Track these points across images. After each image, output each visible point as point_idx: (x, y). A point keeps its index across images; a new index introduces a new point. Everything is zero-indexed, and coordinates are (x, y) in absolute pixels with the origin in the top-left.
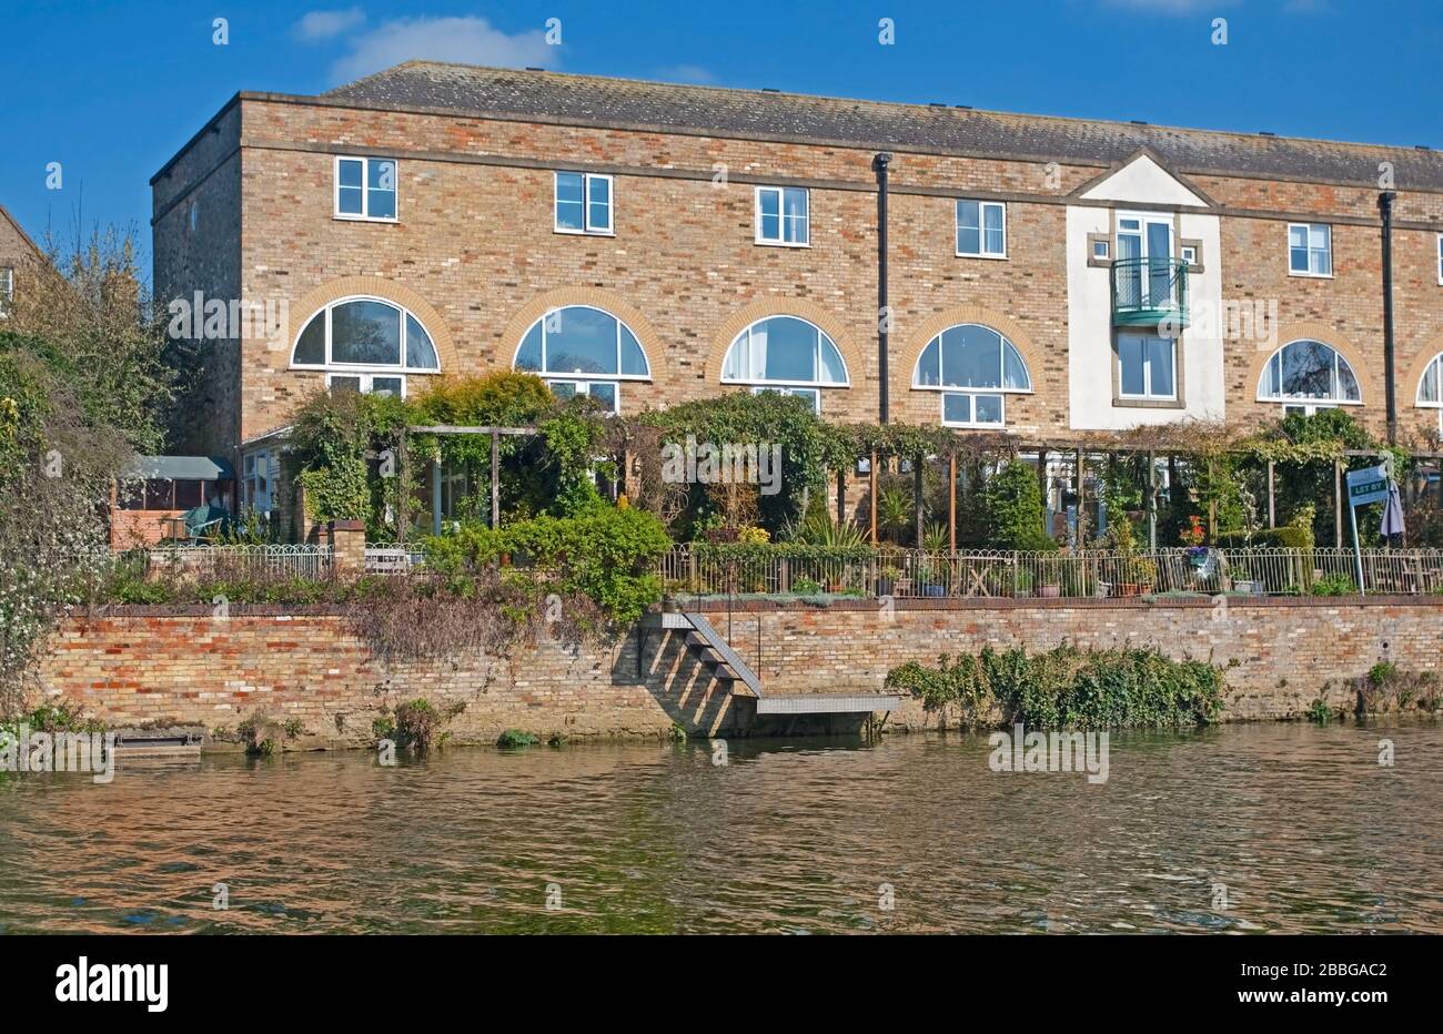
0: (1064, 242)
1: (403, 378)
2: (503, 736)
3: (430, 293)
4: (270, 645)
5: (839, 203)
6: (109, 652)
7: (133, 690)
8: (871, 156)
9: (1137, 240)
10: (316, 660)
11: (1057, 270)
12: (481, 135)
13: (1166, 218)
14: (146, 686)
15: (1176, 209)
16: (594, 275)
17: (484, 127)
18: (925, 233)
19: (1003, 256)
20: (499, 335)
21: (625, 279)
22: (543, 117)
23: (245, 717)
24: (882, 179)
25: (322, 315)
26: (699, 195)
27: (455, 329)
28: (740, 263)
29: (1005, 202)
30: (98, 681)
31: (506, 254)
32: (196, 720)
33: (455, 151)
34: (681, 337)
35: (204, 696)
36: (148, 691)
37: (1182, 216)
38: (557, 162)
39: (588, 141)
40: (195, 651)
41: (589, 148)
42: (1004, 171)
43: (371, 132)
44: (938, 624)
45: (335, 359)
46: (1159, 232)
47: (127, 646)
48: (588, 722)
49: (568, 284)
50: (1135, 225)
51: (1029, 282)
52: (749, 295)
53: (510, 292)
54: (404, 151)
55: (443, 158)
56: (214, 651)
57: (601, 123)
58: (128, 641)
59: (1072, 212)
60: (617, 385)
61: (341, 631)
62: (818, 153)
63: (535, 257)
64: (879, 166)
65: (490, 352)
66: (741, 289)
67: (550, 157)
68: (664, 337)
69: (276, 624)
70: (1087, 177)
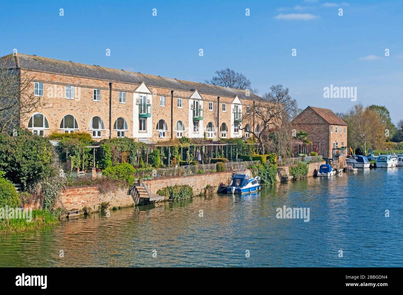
0: (133, 100)
1: (44, 130)
2: (114, 208)
3: (48, 112)
4: (87, 193)
5: (104, 92)
6: (67, 196)
7: (69, 203)
8: (108, 83)
9: (142, 99)
10: (92, 195)
11: (132, 106)
12: (55, 78)
13: (145, 95)
14: (71, 202)
15: (147, 93)
16: (72, 107)
17: (56, 76)
18: (115, 98)
19: (125, 103)
20: (58, 121)
21: (76, 108)
22: (65, 74)
23: (83, 207)
24: (111, 88)
25: (32, 117)
26: (86, 90)
27: (52, 120)
28: (91, 105)
29: (126, 92)
30: (65, 202)
31: (59, 103)
32: (77, 208)
33: (52, 81)
34: (83, 120)
35: (78, 204)
36: (71, 203)
37: (148, 95)
38: (66, 84)
39: (70, 79)
40: (78, 195)
41: (71, 81)
42: (125, 86)
43: (40, 77)
44: (163, 182)
45: (34, 127)
46: (145, 97)
47: (69, 195)
48: (124, 204)
49: (68, 109)
50: (141, 97)
51: (128, 108)
52: (92, 111)
53: (59, 111)
54: (45, 81)
55: (50, 83)
56: (80, 195)
57: (73, 75)
58: (69, 194)
59: (134, 94)
60: (74, 130)
61: (95, 190)
62: (102, 82)
63: (63, 104)
64: (110, 84)
65: (56, 124)
66: (91, 110)
67: (65, 82)
68: (81, 121)
69: (88, 189)
70: (136, 87)
